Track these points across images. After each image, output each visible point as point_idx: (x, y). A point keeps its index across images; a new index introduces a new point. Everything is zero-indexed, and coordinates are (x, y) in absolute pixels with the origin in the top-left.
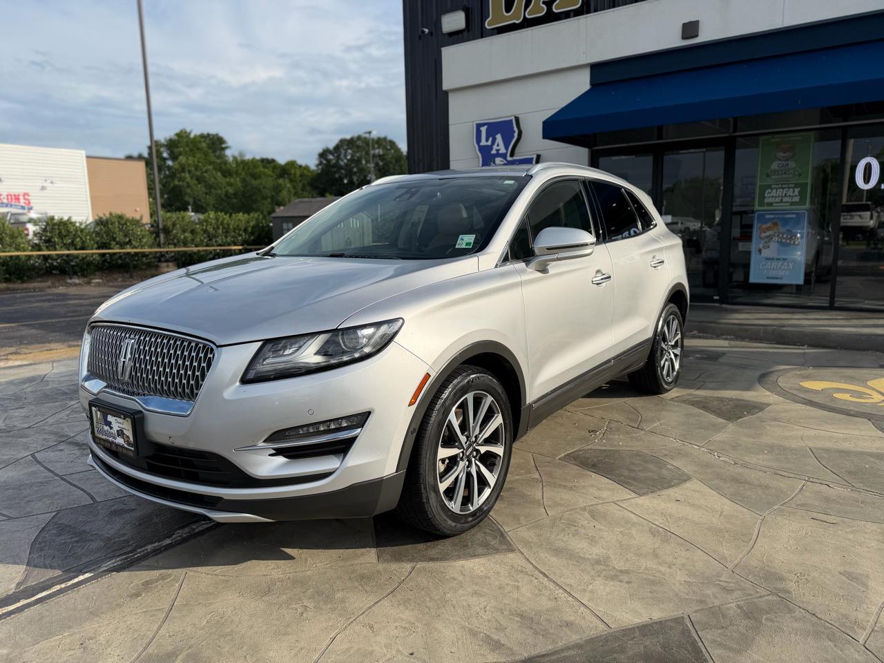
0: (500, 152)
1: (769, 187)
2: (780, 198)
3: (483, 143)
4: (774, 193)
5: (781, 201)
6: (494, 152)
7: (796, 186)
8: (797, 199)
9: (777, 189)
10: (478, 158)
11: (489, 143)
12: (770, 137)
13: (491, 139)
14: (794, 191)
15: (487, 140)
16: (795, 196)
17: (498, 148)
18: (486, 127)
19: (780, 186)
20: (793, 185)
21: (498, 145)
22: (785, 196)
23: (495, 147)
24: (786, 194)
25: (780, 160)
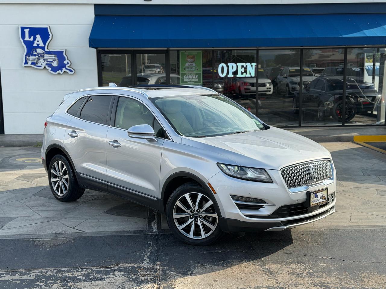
0: (40, 45)
1: (185, 74)
2: (190, 80)
3: (27, 38)
4: (188, 77)
5: (191, 81)
6: (35, 45)
7: (197, 74)
8: (197, 80)
9: (189, 75)
10: (24, 47)
11: (32, 39)
12: (184, 51)
13: (32, 37)
14: (196, 77)
15: (30, 37)
16: (196, 79)
17: (38, 43)
18: (28, 30)
19: (190, 74)
20: (195, 74)
21: (38, 41)
22: (192, 79)
23: (36, 42)
24: (192, 78)
25: (189, 62)
